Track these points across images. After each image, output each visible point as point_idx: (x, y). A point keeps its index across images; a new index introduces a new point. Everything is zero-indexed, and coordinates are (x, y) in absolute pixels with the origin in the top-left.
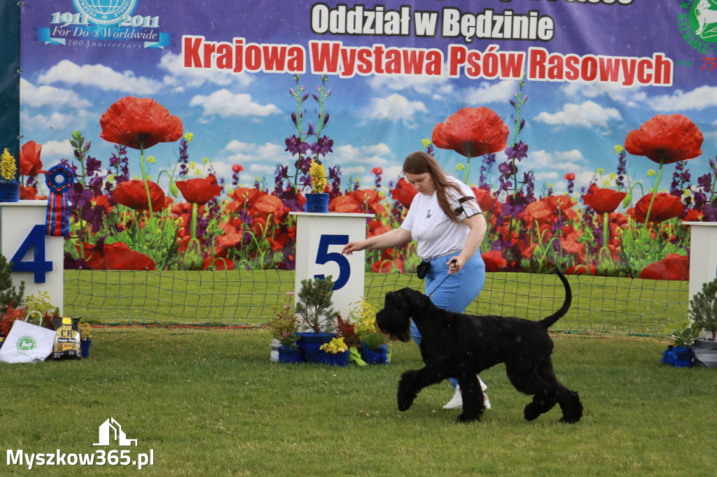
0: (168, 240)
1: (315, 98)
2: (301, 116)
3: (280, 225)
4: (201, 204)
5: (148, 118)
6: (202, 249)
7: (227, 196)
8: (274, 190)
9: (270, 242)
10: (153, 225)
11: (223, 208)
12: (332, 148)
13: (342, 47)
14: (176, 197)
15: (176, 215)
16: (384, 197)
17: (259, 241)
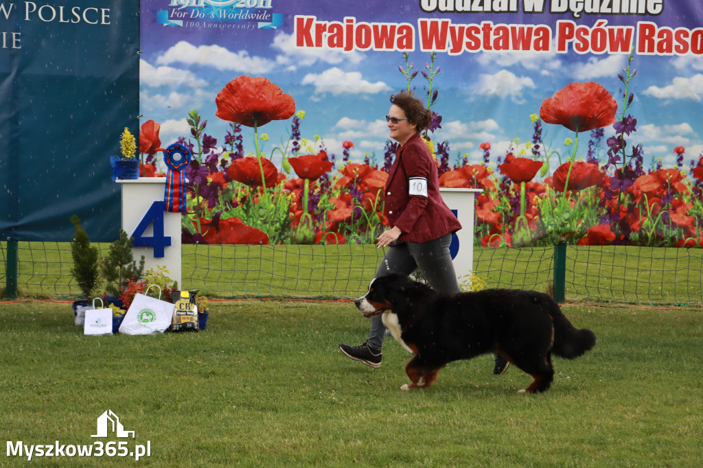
4: (312, 180)
6: (314, 224)
7: (337, 172)
8: (383, 166)
9: (380, 217)
10: (266, 201)
11: (334, 183)
13: (450, 25)
14: (288, 173)
15: (289, 191)
16: (493, 172)
17: (369, 216)
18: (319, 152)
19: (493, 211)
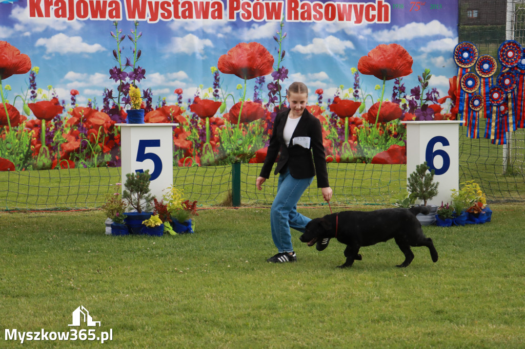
0: (24, 147)
1: (130, 38)
2: (120, 52)
3: (108, 134)
4: (48, 120)
5: (4, 56)
6: (51, 154)
7: (67, 114)
8: (103, 108)
9: (102, 147)
10: (12, 136)
11: (65, 123)
12: (144, 76)
14: (29, 115)
15: (29, 129)
16: (185, 111)
17: (93, 146)
18: (52, 99)
19: (186, 140)
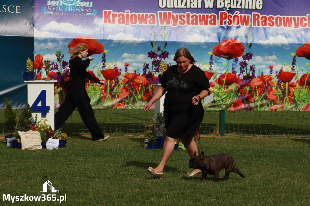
0: (97, 95)
1: (161, 35)
2: (155, 43)
3: (145, 89)
4: (111, 80)
5: (89, 44)
6: (112, 99)
7: (122, 77)
8: (143, 74)
10: (91, 89)
11: (121, 81)
13: (172, 14)
14: (101, 77)
18: (114, 68)
